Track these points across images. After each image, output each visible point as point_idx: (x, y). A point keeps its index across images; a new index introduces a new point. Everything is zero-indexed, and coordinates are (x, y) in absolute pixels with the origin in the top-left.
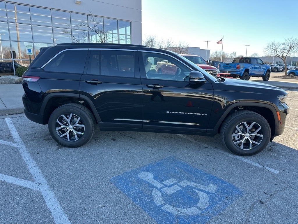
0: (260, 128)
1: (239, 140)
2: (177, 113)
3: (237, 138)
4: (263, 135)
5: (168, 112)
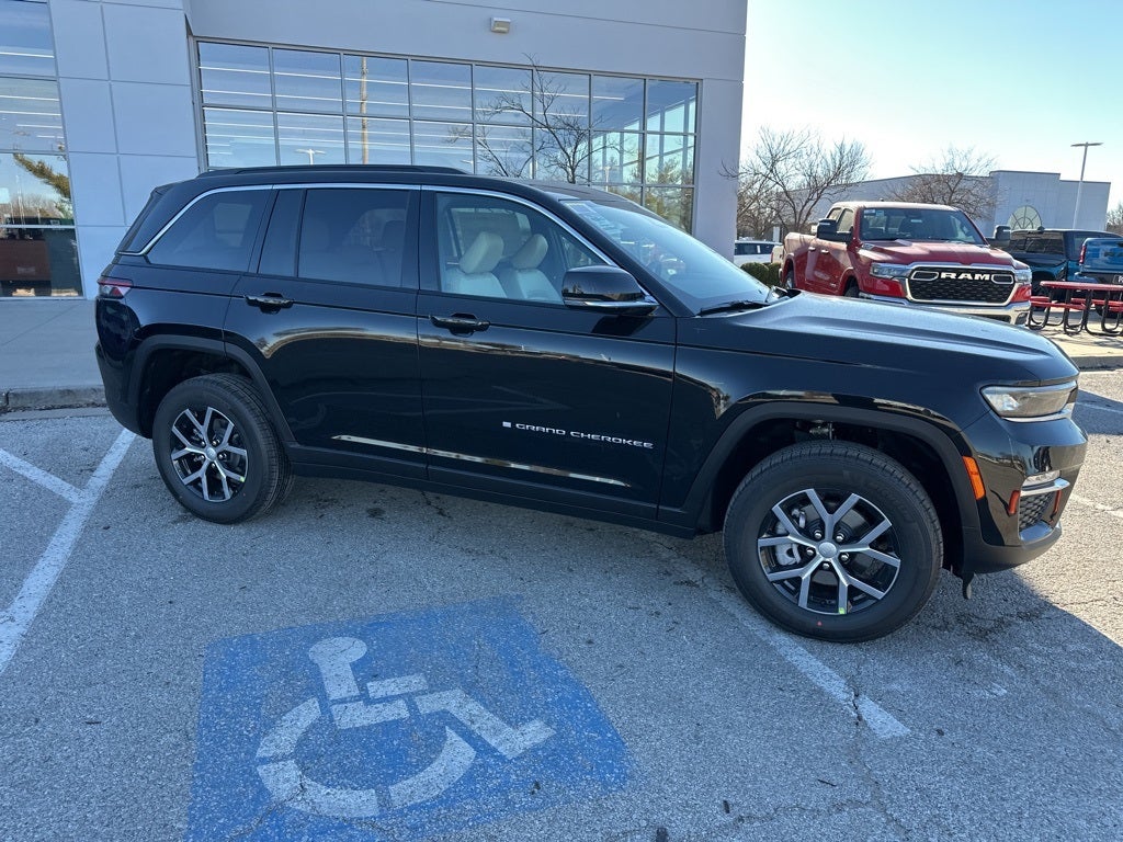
0: (886, 524)
1: (796, 566)
2: (540, 432)
3: (784, 559)
4: (899, 557)
5: (507, 424)
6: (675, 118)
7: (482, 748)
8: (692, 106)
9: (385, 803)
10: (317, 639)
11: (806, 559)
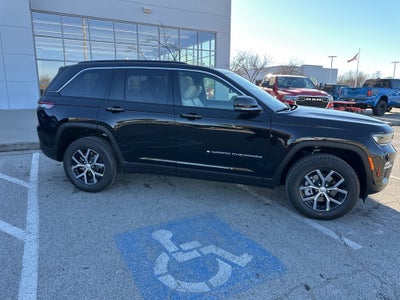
0: (342, 180)
2: (221, 153)
4: (347, 191)
5: (208, 152)
6: (206, 45)
7: (233, 265)
8: (213, 42)
9: (210, 286)
10: (152, 231)
11: (315, 192)
